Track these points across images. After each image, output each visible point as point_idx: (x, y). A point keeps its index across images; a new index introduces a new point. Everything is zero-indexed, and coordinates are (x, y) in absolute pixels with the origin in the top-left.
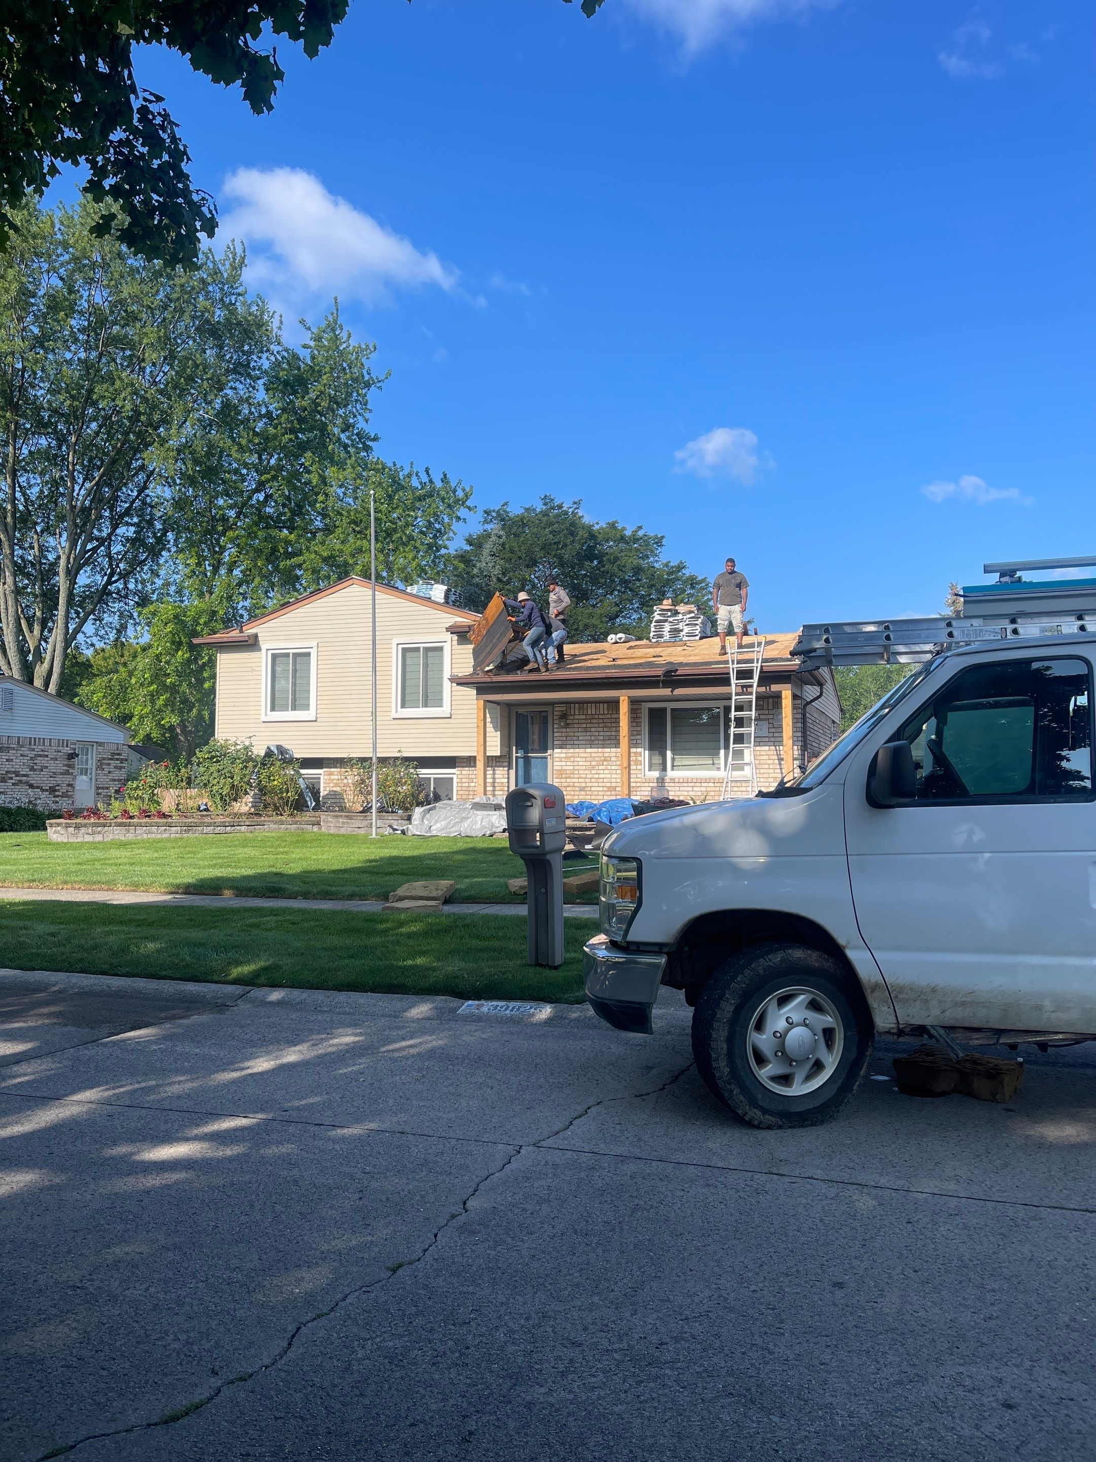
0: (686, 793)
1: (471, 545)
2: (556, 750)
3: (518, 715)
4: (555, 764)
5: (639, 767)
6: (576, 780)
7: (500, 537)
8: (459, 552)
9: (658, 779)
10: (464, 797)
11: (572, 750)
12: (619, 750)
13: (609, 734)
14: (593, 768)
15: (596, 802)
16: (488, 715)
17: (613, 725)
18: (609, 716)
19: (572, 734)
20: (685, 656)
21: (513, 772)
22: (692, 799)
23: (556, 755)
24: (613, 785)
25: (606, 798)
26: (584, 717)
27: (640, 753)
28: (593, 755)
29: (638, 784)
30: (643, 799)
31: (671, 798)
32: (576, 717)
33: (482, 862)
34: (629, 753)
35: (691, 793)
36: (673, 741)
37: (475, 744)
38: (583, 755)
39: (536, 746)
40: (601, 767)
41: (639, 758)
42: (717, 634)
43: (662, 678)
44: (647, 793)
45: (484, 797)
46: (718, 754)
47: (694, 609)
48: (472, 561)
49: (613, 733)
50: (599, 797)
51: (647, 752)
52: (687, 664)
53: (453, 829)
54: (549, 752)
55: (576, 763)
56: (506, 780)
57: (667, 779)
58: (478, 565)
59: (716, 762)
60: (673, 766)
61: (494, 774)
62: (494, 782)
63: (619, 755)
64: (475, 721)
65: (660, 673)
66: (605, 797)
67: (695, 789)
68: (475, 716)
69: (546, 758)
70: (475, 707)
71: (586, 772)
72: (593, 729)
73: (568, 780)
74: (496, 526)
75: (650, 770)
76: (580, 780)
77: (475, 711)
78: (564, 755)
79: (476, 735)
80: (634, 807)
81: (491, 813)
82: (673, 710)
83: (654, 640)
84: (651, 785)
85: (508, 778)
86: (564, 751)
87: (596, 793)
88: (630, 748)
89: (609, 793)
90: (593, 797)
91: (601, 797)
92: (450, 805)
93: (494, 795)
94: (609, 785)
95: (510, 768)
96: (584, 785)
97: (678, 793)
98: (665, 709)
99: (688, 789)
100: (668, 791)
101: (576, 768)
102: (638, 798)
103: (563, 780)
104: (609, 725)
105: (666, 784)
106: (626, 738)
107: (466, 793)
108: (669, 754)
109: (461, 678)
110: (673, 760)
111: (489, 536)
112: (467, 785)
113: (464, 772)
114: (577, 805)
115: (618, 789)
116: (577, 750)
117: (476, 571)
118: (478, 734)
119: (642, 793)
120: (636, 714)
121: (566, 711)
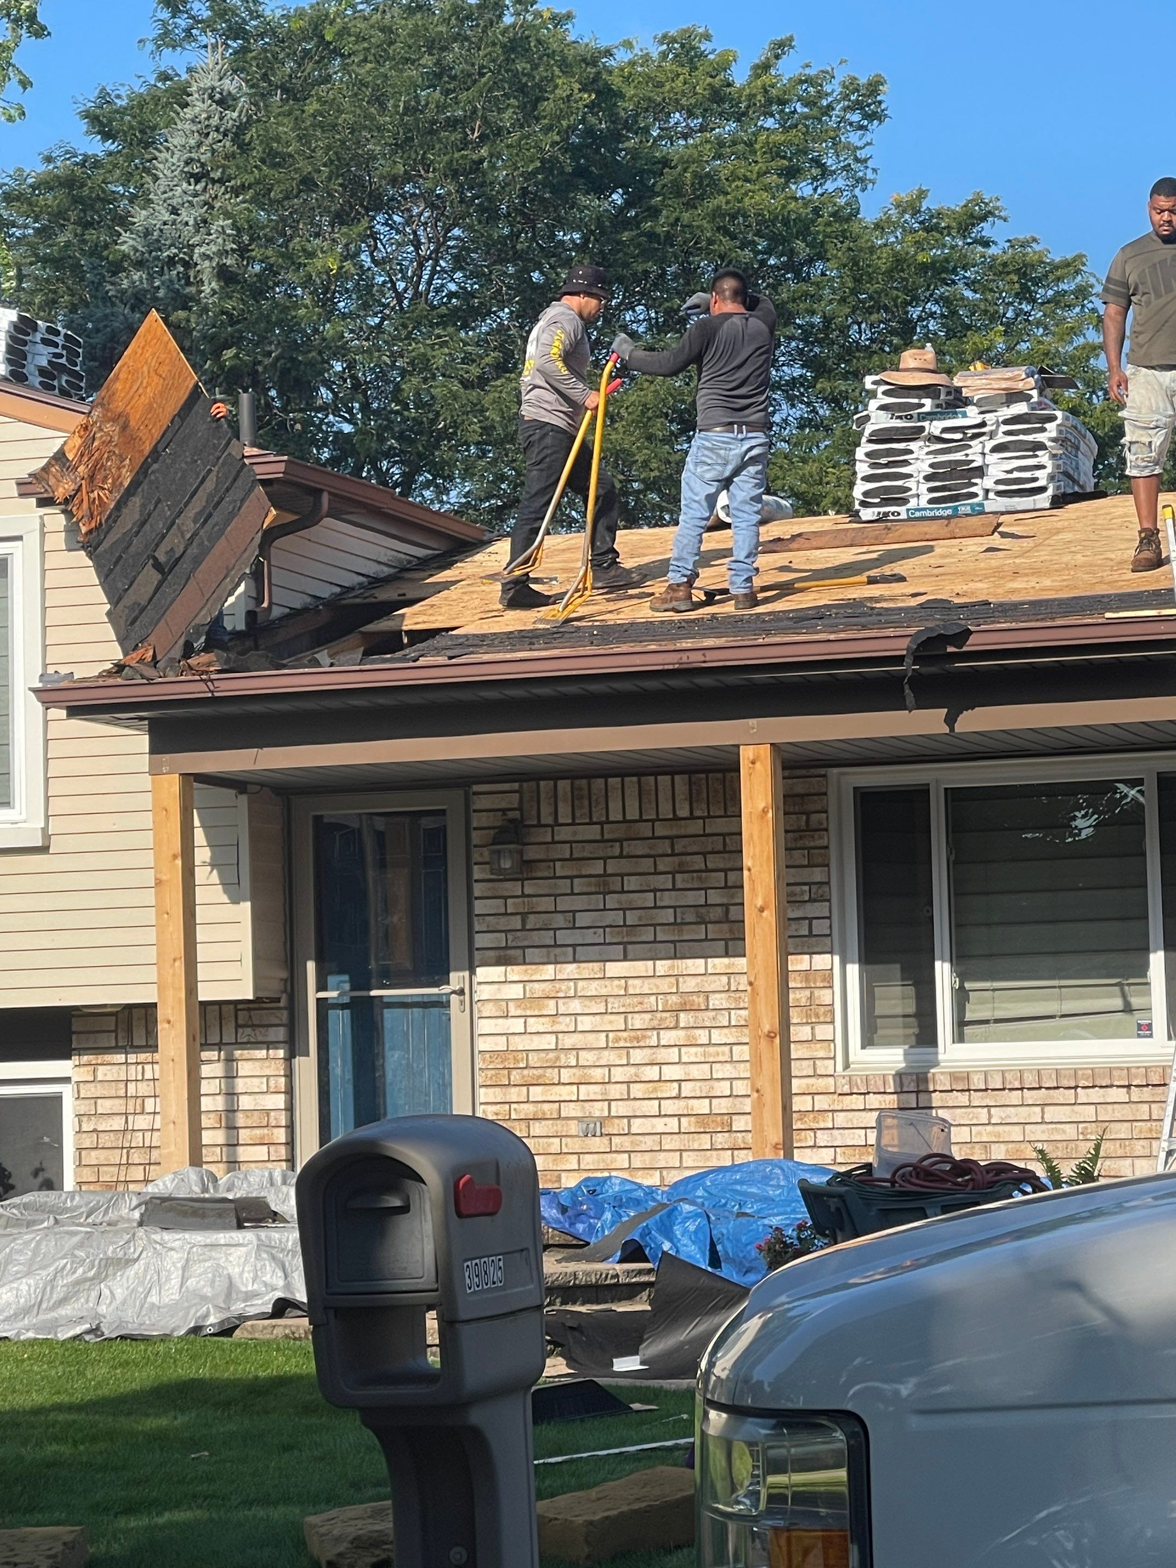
0: (1015, 1133)
1: (107, 135)
2: (483, 973)
3: (323, 829)
4: (484, 1026)
5: (823, 1032)
6: (568, 1092)
7: (225, 102)
8: (61, 166)
9: (899, 1076)
10: (108, 1175)
11: (549, 971)
12: (740, 963)
13: (696, 898)
14: (637, 1039)
15: (652, 1180)
16: (199, 836)
17: (713, 861)
18: (695, 827)
19: (546, 904)
20: (998, 573)
21: (307, 1066)
22: (1043, 1156)
23: (483, 992)
24: (722, 1106)
25: (693, 1163)
26: (593, 832)
27: (827, 976)
28: (636, 986)
29: (822, 1103)
30: (846, 1162)
31: (958, 1154)
32: (564, 833)
33: (194, 1444)
34: (784, 975)
35: (1038, 1133)
36: (958, 925)
37: (151, 955)
38: (593, 988)
39: (402, 958)
40: (668, 1037)
41: (824, 996)
42: (1125, 485)
43: (910, 667)
44: (858, 1138)
45: (192, 1175)
46: (1142, 969)
47: (1029, 384)
48: (112, 198)
49: (715, 897)
50: (662, 1160)
51: (853, 970)
52: (1008, 610)
53: (66, 1311)
54: (457, 979)
55: (565, 1024)
56: (279, 1101)
57: (939, 1078)
58: (140, 217)
59: (1135, 1002)
60: (961, 1025)
61: (230, 1076)
62: (231, 1111)
63: (743, 983)
64: (148, 858)
65: (900, 647)
66: (689, 1158)
67: (1052, 1113)
68: (148, 839)
69: (442, 1004)
70: (146, 801)
71: (610, 1057)
72: (632, 883)
73: (537, 1093)
74: (209, 59)
75: (868, 1041)
76: (584, 1091)
77: (147, 820)
78: (516, 991)
79: (150, 916)
80: (811, 1195)
81: (222, 1237)
82: (954, 796)
83: (867, 514)
84: (874, 1101)
85: (290, 1092)
86: (515, 972)
87: (649, 1143)
88: (784, 953)
89: (705, 1141)
90: (638, 1161)
91: (674, 1160)
92: (54, 1210)
93: (233, 1164)
94: (702, 1107)
95: (294, 1048)
96: (599, 1110)
97: (985, 1134)
98: (921, 793)
99: (1023, 1114)
100: (945, 1126)
101: (568, 1041)
102: (824, 1157)
103: (514, 1094)
104: (698, 863)
105: (936, 1099)
106: (770, 915)
107: (115, 1157)
108: (943, 972)
109: (84, 686)
110: (961, 997)
111: (180, 96)
112: (118, 1123)
113: (102, 1072)
114: (573, 1192)
115: (740, 1123)
116: (570, 970)
117: (128, 243)
118: (161, 911)
119: (839, 1138)
120: (808, 814)
121: (520, 809)
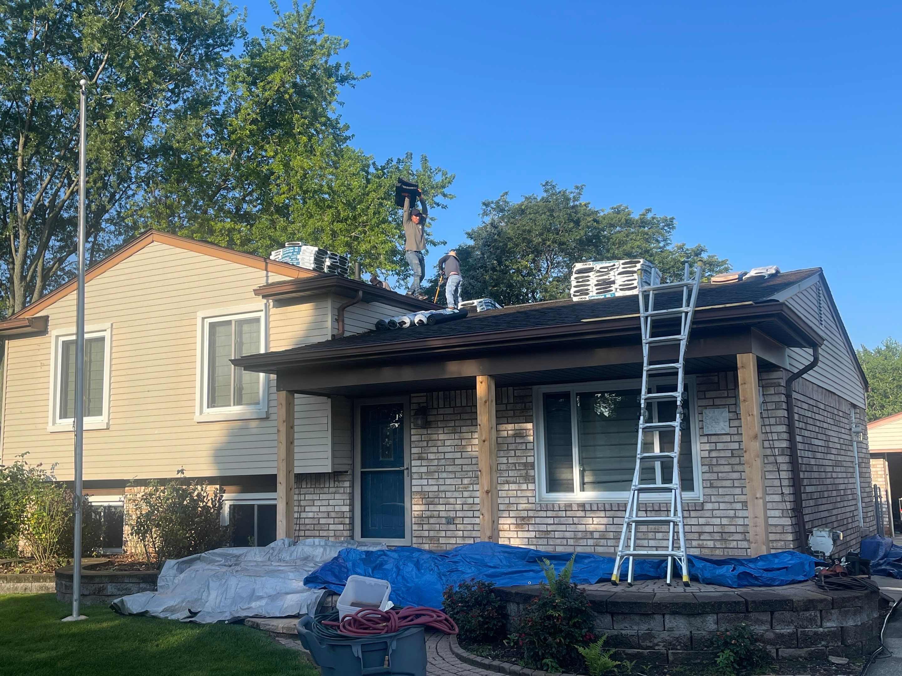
0: (603, 528)
2: (414, 462)
3: (364, 410)
4: (415, 482)
5: (531, 486)
6: (442, 508)
11: (436, 462)
14: (466, 488)
19: (435, 437)
23: (414, 469)
26: (451, 411)
29: (531, 514)
32: (441, 411)
35: (611, 528)
36: (582, 445)
39: (388, 456)
41: (532, 473)
44: (543, 528)
54: (406, 464)
55: (441, 482)
56: (348, 508)
57: (574, 505)
60: (583, 484)
67: (617, 521)
69: (402, 473)
71: (456, 494)
72: (464, 429)
73: (431, 508)
74: (496, 217)
75: (548, 490)
76: (448, 507)
78: (425, 469)
84: (549, 513)
85: (352, 505)
86: (424, 462)
87: (470, 527)
90: (466, 534)
95: (353, 489)
96: (452, 514)
97: (591, 528)
98: (567, 395)
103: (424, 507)
110: (583, 474)
119: (537, 528)
120: (525, 403)
121: (426, 402)
